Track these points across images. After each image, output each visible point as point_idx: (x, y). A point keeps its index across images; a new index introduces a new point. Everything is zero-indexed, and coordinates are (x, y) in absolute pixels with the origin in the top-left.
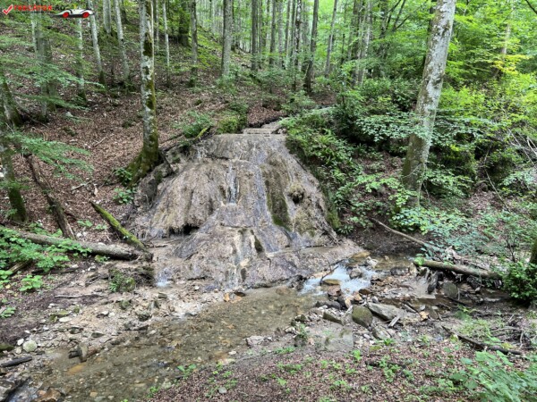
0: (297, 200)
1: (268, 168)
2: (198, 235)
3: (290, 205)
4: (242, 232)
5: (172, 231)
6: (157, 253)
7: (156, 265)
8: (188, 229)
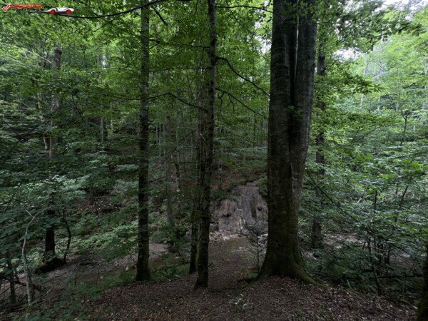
0: (259, 210)
1: (252, 199)
2: (231, 218)
3: (257, 211)
4: (242, 219)
5: (224, 216)
6: (220, 222)
7: (219, 225)
8: (228, 216)
